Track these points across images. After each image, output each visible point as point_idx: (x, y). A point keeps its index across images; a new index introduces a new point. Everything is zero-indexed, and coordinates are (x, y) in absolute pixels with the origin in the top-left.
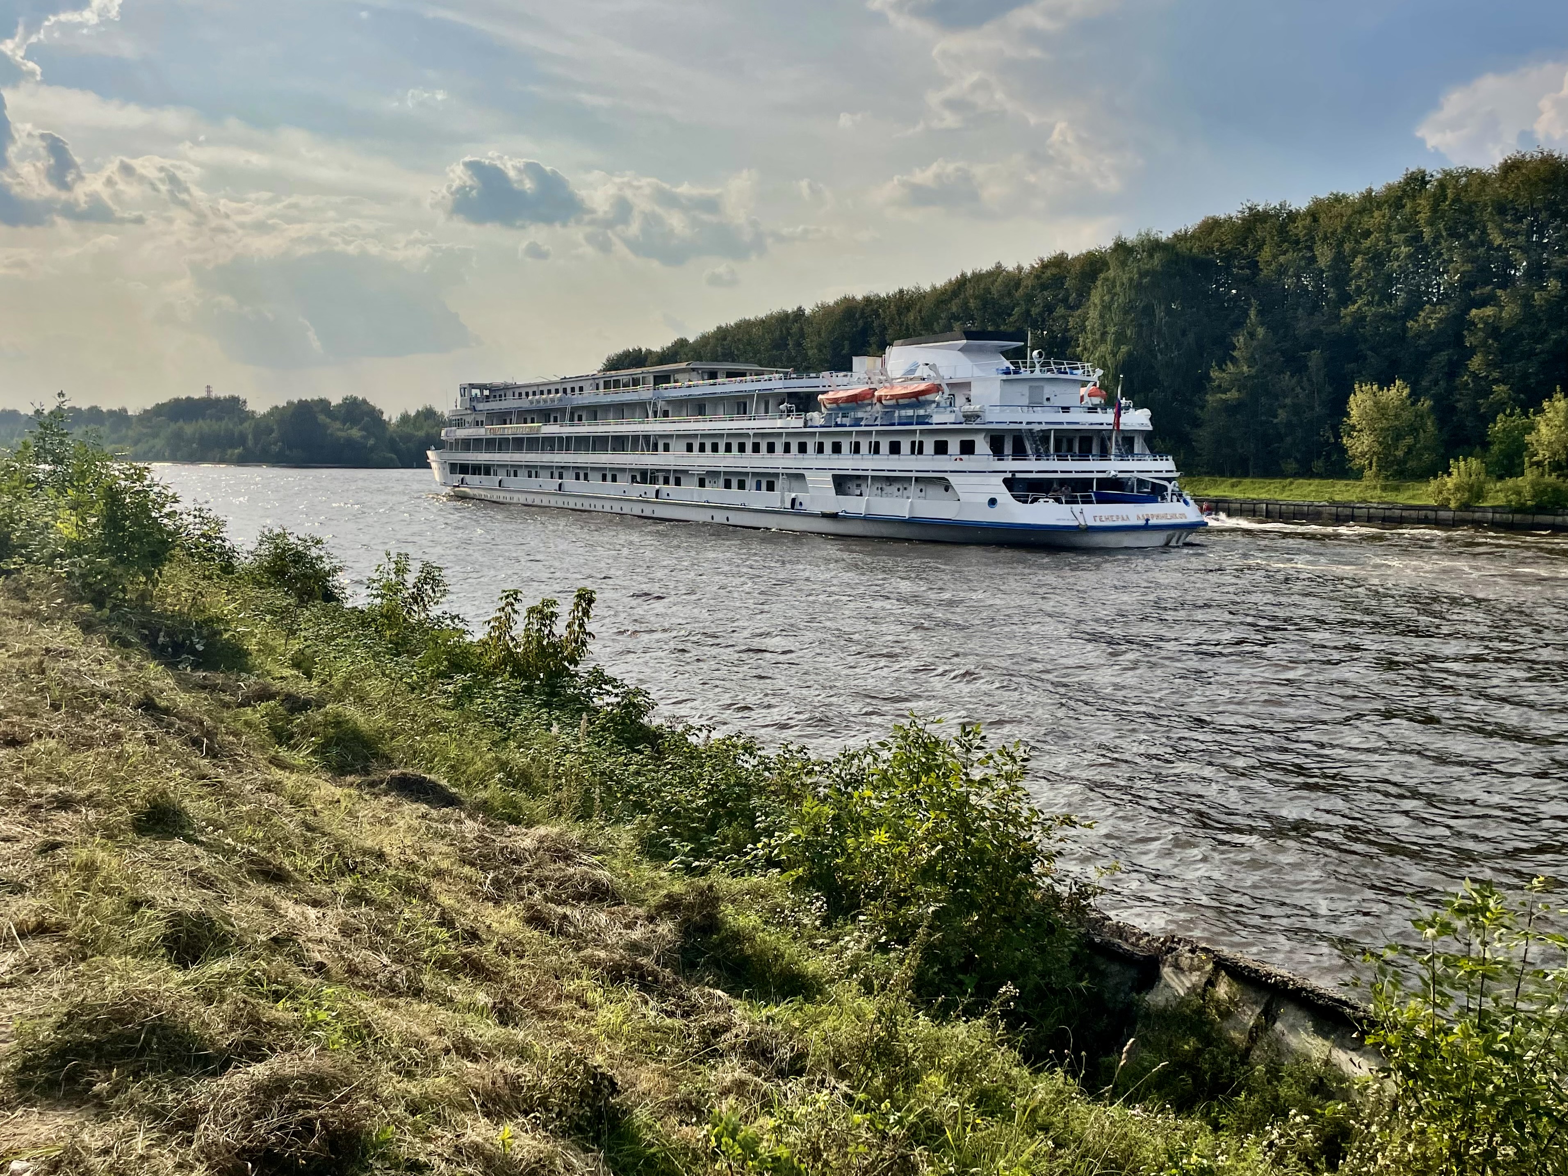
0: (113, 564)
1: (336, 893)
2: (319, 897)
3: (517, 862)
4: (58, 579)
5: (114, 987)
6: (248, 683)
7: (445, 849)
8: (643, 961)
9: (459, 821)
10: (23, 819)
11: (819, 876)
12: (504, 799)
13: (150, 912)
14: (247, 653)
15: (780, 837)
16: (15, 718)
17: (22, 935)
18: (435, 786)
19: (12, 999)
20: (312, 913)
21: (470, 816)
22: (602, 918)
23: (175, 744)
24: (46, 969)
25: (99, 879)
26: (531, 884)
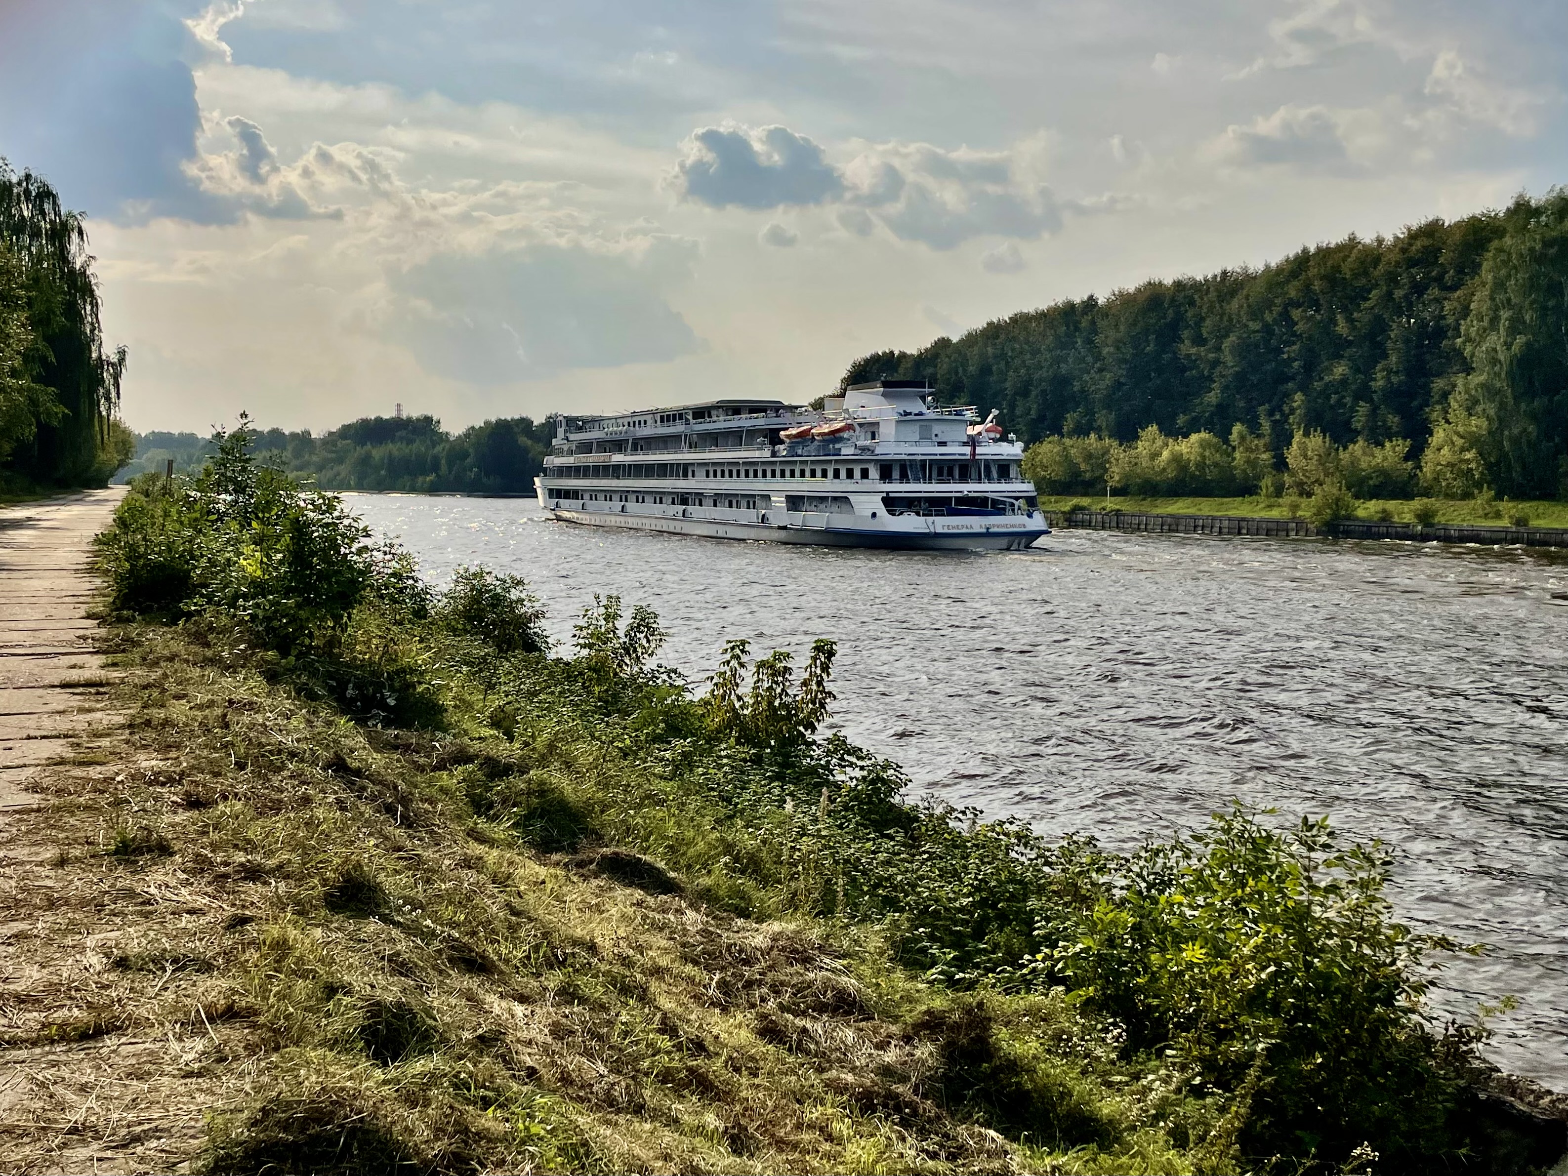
0: (299, 606)
1: (545, 989)
2: (526, 992)
3: (747, 962)
4: (241, 622)
5: (311, 1081)
6: (443, 743)
7: (664, 943)
8: (900, 1089)
9: (679, 911)
10: (209, 890)
11: (1114, 998)
12: (730, 887)
13: (346, 1000)
14: (443, 709)
15: (1065, 948)
16: (200, 777)
17: (211, 1020)
18: (651, 869)
19: (202, 1090)
20: (519, 1010)
21: (691, 906)
22: (849, 1035)
23: (368, 811)
24: (236, 1058)
25: (291, 960)
26: (765, 990)
